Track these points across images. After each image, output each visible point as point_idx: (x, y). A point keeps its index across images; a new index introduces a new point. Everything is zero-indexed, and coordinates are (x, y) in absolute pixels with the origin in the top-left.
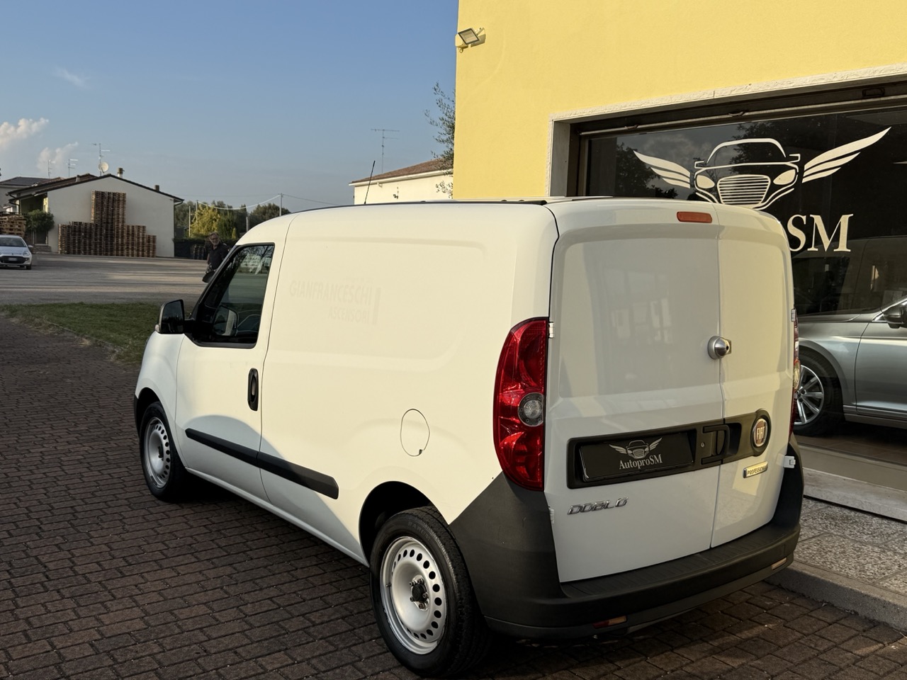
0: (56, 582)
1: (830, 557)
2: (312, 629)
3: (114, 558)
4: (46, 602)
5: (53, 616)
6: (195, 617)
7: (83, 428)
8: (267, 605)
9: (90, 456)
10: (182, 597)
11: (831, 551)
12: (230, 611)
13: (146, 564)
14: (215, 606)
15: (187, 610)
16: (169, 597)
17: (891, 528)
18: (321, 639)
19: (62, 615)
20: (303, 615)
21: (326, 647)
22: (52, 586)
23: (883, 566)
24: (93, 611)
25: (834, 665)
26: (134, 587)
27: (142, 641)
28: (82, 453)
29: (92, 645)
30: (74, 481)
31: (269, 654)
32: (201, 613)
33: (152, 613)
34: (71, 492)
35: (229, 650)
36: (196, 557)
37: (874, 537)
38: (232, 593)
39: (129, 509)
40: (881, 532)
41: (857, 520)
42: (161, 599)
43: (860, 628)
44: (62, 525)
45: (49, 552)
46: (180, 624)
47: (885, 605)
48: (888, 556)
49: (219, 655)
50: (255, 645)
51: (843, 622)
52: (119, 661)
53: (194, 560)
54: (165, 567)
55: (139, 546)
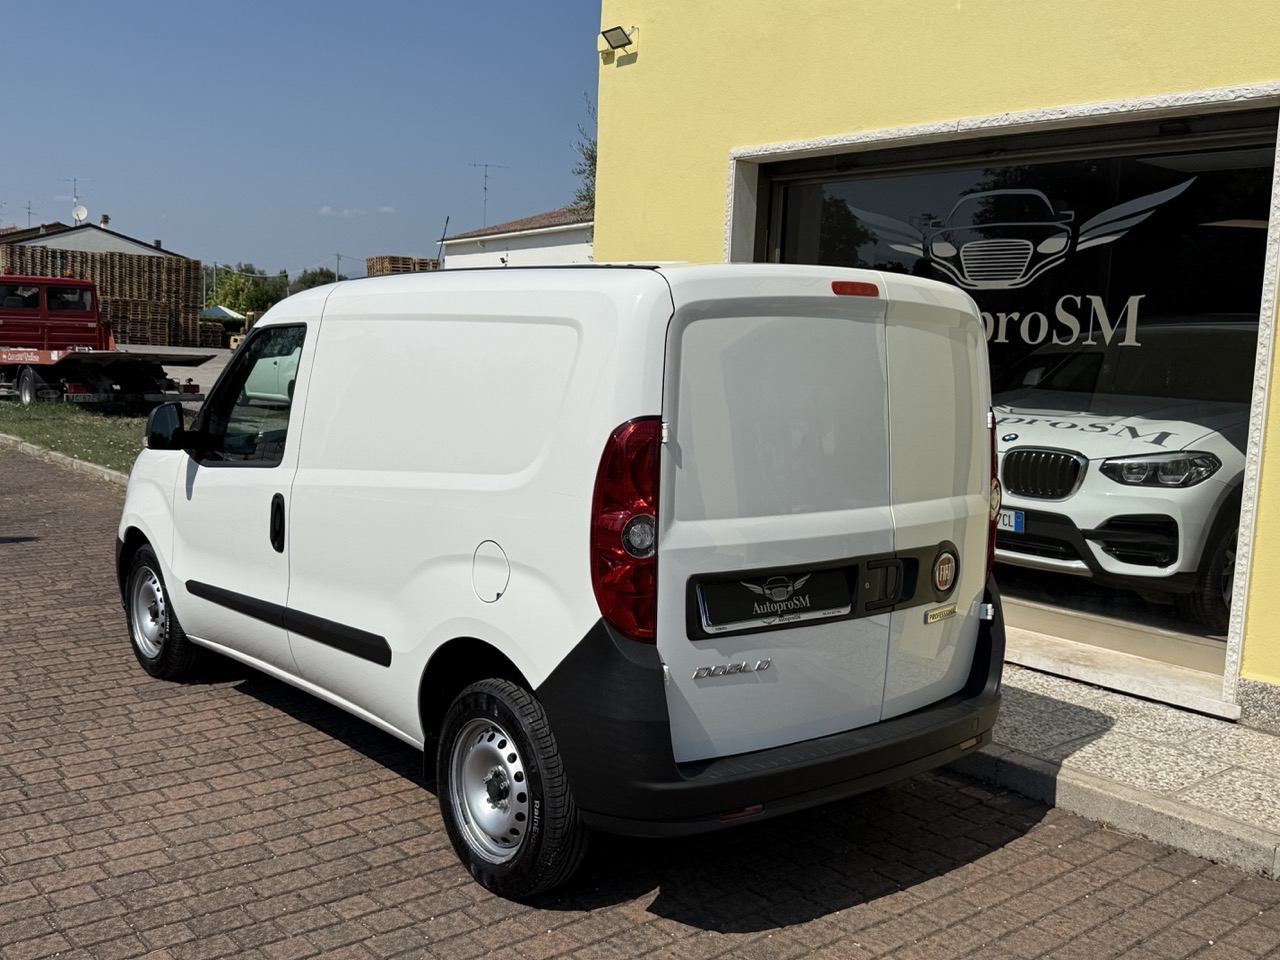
0: (38, 801)
1: (1111, 761)
2: (404, 864)
3: (119, 767)
4: (25, 829)
5: (38, 849)
6: (240, 847)
7: (65, 586)
8: (339, 832)
9: (77, 626)
10: (218, 822)
11: (1111, 754)
12: (288, 840)
13: (166, 776)
14: (266, 833)
15: (227, 838)
16: (201, 821)
17: (1191, 724)
18: (417, 877)
19: (51, 847)
20: (392, 844)
21: (425, 887)
22: (33, 806)
23: (1180, 774)
24: (94, 840)
25: (1115, 905)
26: (151, 808)
27: (167, 880)
28: (65, 622)
29: (95, 889)
30: (55, 661)
31: (346, 897)
32: (247, 843)
33: (178, 842)
34: (54, 676)
35: (290, 892)
36: (236, 766)
37: (1169, 735)
38: (289, 815)
39: (138, 700)
40: (1179, 728)
41: (1147, 712)
42: (190, 824)
43: (1151, 857)
44: (42, 722)
45: (27, 759)
46: (219, 857)
47: (1184, 826)
48: (1187, 760)
49: (274, 899)
50: (326, 886)
51: (1128, 848)
52: (135, 908)
53: (233, 770)
54: (194, 779)
55: (154, 751)
